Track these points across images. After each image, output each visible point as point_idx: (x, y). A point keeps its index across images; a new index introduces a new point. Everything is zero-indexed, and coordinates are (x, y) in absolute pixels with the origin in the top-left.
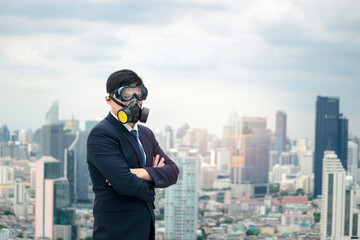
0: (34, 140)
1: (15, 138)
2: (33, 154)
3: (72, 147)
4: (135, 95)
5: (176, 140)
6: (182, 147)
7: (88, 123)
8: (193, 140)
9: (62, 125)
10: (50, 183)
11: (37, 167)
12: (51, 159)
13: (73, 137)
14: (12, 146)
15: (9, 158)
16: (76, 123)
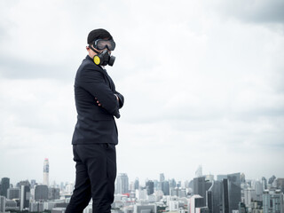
0: (190, 186)
1: (179, 186)
2: (189, 194)
3: (210, 189)
4: (107, 47)
5: (268, 185)
6: (272, 188)
7: (218, 176)
8: (278, 185)
9: (204, 178)
10: (198, 210)
11: (191, 201)
12: (198, 196)
13: (211, 184)
14: (177, 190)
15: (175, 197)
16: (212, 176)
